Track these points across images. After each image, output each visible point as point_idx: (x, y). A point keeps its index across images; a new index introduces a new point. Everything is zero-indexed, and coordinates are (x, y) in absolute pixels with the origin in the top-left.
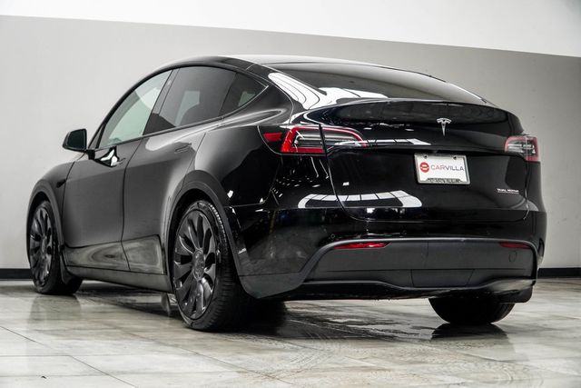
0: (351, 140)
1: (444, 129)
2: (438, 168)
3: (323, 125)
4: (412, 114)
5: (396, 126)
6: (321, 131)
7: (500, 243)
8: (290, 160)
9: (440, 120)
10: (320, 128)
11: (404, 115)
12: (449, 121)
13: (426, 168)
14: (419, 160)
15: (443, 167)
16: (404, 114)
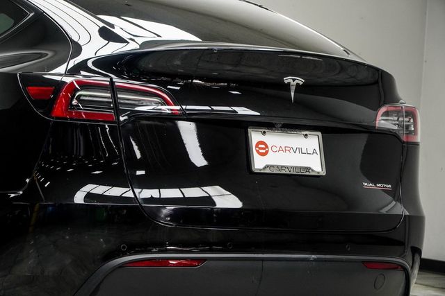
0: (157, 103)
1: (293, 94)
2: (280, 149)
3: (115, 79)
4: (238, 68)
5: (215, 86)
6: (112, 88)
7: (363, 262)
8: (65, 129)
9: (288, 80)
10: (112, 82)
11: (227, 69)
12: (300, 81)
13: (264, 149)
14: (255, 137)
15: (287, 149)
16: (229, 68)
